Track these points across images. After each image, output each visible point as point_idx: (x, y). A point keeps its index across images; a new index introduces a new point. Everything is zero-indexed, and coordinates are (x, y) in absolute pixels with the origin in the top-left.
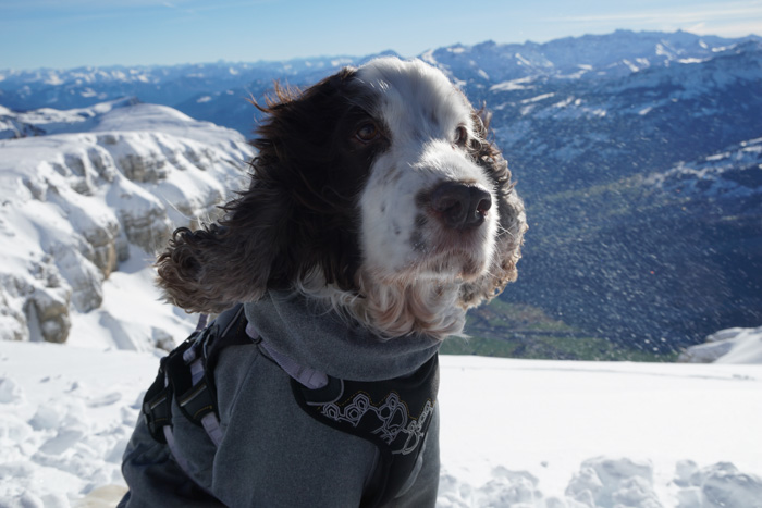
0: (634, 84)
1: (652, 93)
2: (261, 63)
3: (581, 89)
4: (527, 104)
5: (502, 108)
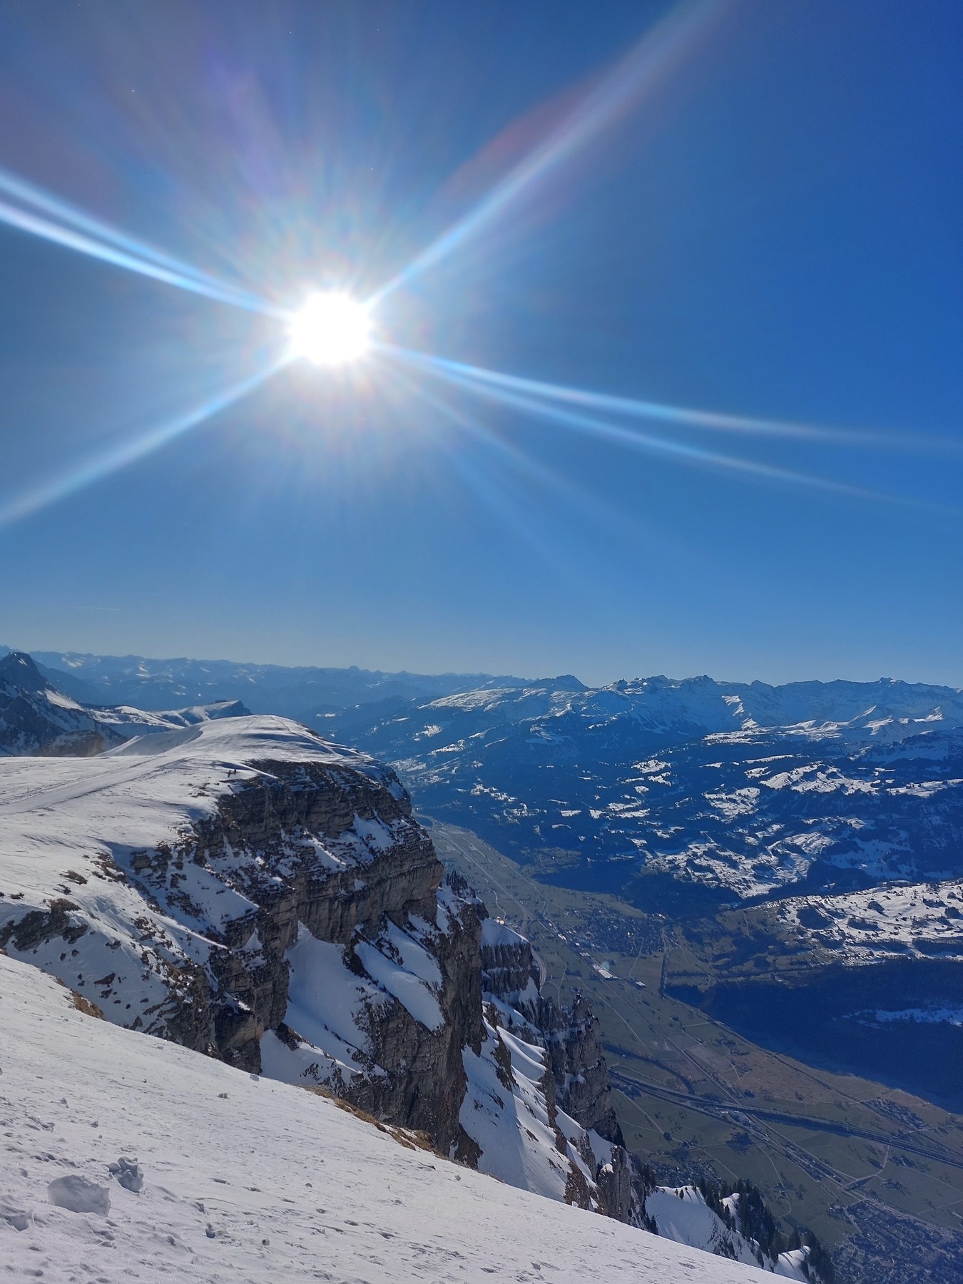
0: (911, 755)
1: (937, 769)
3: (833, 753)
4: (756, 765)
5: (718, 765)
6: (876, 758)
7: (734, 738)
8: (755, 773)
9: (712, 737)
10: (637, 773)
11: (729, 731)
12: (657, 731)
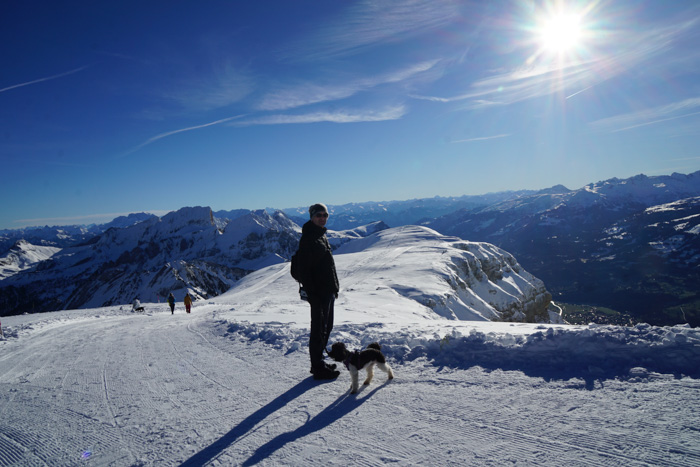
2: (465, 197)
4: (680, 222)
5: (656, 225)
7: (663, 208)
9: (650, 209)
10: (606, 235)
11: (661, 204)
12: (615, 210)
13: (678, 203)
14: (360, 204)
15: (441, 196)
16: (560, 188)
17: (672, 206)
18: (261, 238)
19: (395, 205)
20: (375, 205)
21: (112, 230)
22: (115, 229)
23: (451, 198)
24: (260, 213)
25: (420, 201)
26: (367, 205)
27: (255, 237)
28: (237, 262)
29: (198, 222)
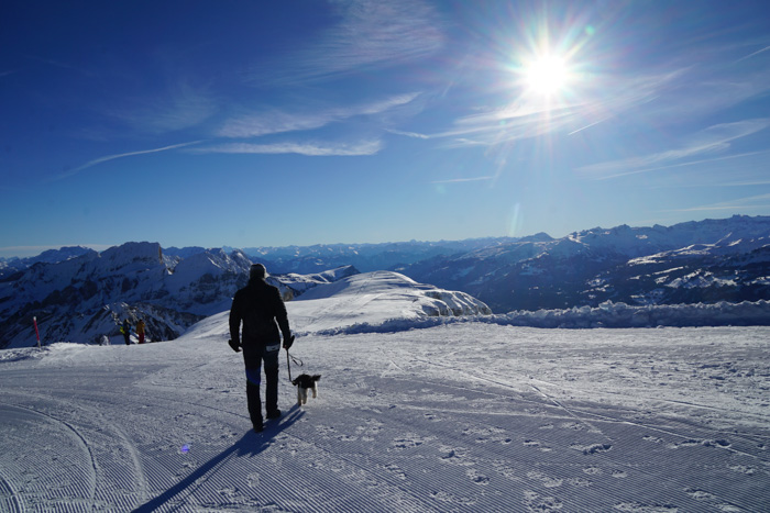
2: (442, 242)
4: (661, 275)
5: (638, 278)
6: (735, 264)
7: (645, 260)
8: (660, 280)
9: (632, 261)
10: (589, 287)
11: (643, 256)
12: (599, 260)
13: (658, 255)
14: (329, 246)
15: (417, 240)
16: (543, 236)
17: (653, 259)
18: (217, 280)
19: (367, 248)
20: (346, 247)
21: (39, 265)
22: (44, 265)
23: (428, 243)
24: (216, 251)
25: (395, 244)
26: (335, 247)
27: (209, 278)
28: (188, 306)
29: (144, 259)
